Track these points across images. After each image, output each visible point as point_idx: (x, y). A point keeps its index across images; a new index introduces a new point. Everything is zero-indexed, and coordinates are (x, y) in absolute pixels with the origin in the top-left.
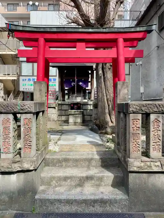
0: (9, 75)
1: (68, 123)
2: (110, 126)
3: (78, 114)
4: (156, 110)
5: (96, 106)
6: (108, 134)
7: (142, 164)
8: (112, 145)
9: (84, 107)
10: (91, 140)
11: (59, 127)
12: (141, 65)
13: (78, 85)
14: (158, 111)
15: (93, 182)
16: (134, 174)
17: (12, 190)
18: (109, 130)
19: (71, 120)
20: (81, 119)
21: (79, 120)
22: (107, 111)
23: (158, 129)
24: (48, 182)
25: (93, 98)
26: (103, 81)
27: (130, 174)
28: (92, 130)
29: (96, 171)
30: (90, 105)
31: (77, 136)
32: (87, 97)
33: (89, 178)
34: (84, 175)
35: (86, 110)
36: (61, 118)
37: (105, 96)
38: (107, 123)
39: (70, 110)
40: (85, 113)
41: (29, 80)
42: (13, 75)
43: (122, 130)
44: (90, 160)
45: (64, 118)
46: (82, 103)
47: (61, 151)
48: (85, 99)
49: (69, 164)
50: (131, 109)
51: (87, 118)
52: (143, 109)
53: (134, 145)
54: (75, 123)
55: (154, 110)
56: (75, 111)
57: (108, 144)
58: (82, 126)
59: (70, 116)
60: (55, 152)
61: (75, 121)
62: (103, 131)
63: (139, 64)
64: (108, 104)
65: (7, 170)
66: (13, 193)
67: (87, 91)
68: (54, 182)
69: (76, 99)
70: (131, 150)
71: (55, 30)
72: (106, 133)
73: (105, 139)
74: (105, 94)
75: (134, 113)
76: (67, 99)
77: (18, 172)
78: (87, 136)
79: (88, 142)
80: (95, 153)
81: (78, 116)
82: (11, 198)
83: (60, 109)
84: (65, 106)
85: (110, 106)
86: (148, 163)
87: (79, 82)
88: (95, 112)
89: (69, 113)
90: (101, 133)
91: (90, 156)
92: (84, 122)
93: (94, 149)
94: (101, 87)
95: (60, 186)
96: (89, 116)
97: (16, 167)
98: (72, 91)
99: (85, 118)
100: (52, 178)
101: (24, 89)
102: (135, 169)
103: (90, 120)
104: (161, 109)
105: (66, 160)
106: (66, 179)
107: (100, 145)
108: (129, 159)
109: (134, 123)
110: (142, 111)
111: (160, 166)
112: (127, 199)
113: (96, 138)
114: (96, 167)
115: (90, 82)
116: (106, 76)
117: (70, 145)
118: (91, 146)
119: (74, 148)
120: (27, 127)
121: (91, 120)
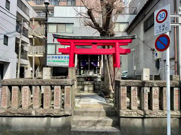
0: (37, 53)
1: (84, 91)
2: (112, 93)
3: (91, 84)
4: (134, 84)
5: (103, 79)
6: (111, 98)
7: (127, 113)
8: (112, 105)
9: (95, 80)
10: (100, 101)
11: (78, 93)
12: (134, 51)
13: (90, 64)
14: (135, 85)
15: (101, 123)
16: (123, 118)
17: (59, 126)
18: (111, 95)
19: (86, 88)
20: (93, 88)
21: (91, 89)
22: (110, 83)
23: (135, 94)
24: (77, 123)
25: (101, 73)
26: (107, 63)
27: (121, 118)
28: (100, 95)
29: (103, 118)
30: (99, 78)
31: (90, 99)
32: (97, 72)
33: (99, 122)
34: (97, 120)
35: (96, 81)
36: (78, 87)
37: (109, 73)
38: (110, 91)
39: (85, 82)
40: (95, 84)
41: (53, 57)
42: (40, 54)
43: (117, 95)
44: (99, 112)
45: (80, 87)
46: (93, 77)
47: (83, 107)
48: (95, 73)
49: (87, 114)
50: (121, 84)
51: (97, 87)
52: (127, 84)
53: (123, 103)
54: (89, 91)
55: (133, 84)
56: (89, 83)
57: (110, 104)
58: (93, 92)
59: (85, 86)
60: (79, 107)
61: (89, 89)
62: (107, 96)
63: (132, 51)
64: (111, 78)
65: (57, 115)
66: (59, 127)
67: (97, 68)
68: (80, 123)
69: (89, 73)
70: (122, 105)
71: (80, 38)
72: (110, 97)
73: (108, 101)
74: (109, 72)
75: (122, 86)
76: (82, 74)
77: (63, 116)
78: (97, 99)
79: (98, 103)
80: (103, 108)
81: (91, 86)
82: (58, 130)
83: (78, 80)
84: (81, 78)
85: (113, 80)
86: (130, 112)
87: (91, 62)
88: (102, 83)
89: (84, 84)
90: (106, 97)
91: (99, 110)
92: (95, 90)
93: (102, 107)
94: (106, 67)
95: (83, 125)
96: (98, 86)
97: (62, 113)
98: (86, 68)
99: (95, 87)
100: (79, 121)
101: (48, 64)
102: (124, 116)
103: (98, 88)
104: (136, 84)
105: (86, 112)
106: (86, 121)
107: (106, 104)
108: (120, 110)
109: (123, 91)
110: (127, 85)
111: (137, 114)
112: (119, 132)
113: (103, 101)
114: (103, 116)
115: (99, 61)
116: (109, 60)
117: (87, 104)
118: (100, 105)
119: (89, 106)
120: (67, 92)
121: (100, 88)
